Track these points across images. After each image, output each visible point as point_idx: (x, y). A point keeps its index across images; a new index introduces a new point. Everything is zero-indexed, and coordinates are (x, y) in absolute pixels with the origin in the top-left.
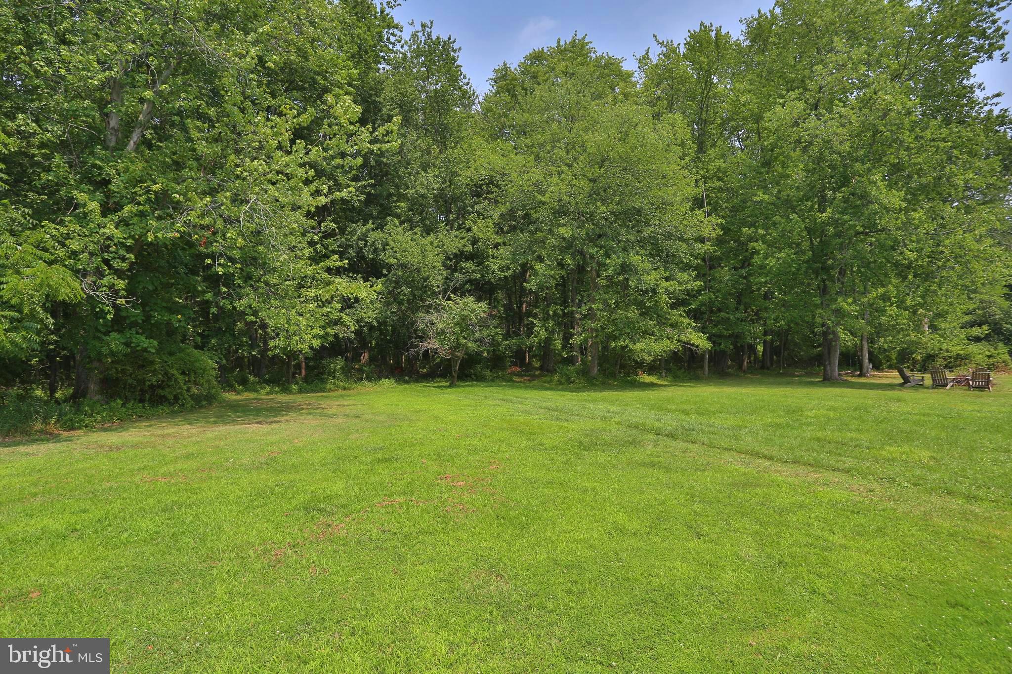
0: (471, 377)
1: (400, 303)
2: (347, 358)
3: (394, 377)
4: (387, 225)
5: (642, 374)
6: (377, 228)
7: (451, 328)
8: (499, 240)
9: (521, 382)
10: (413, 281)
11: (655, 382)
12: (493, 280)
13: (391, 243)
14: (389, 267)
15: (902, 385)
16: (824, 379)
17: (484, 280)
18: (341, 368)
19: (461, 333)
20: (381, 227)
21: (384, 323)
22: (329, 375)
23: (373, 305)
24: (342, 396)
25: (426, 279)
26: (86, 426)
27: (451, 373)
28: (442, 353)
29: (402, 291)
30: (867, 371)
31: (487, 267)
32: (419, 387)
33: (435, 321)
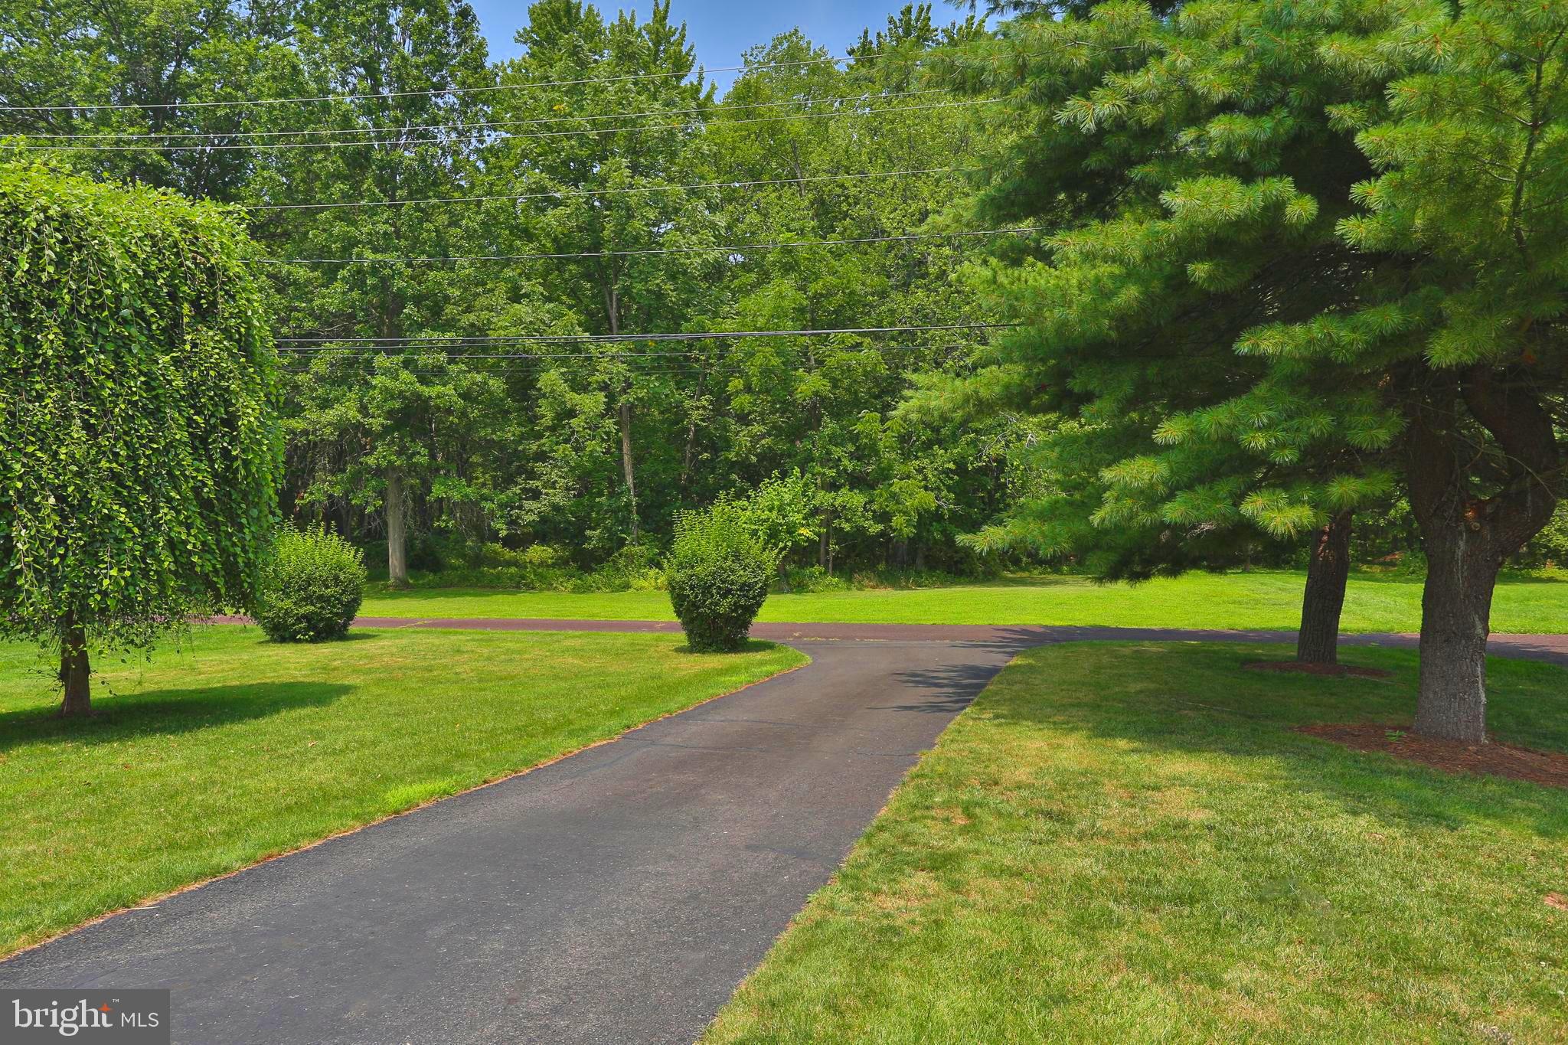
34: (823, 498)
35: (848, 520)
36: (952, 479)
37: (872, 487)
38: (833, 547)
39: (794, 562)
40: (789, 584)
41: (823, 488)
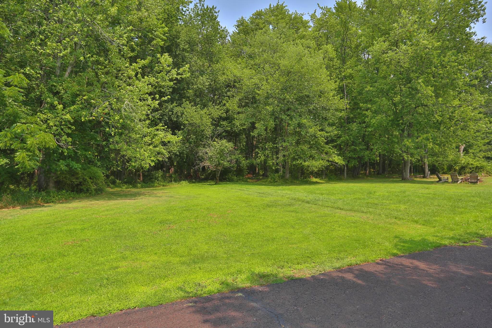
0: (226, 180)
1: (190, 143)
2: (164, 170)
3: (187, 180)
4: (183, 103)
5: (312, 178)
6: (178, 106)
7: (215, 155)
8: (240, 110)
9: (252, 182)
10: (196, 132)
11: (318, 181)
12: (237, 130)
13: (185, 113)
14: (184, 125)
15: (438, 182)
16: (402, 179)
17: (232, 130)
18: (161, 176)
19: (220, 158)
20: (180, 105)
21: (183, 153)
22: (155, 179)
23: (177, 144)
24: (162, 189)
25: (203, 131)
26: (53, 202)
27: (216, 178)
28: (211, 168)
29: (191, 137)
30: (428, 176)
31: (234, 124)
32: (200, 184)
33: (208, 152)
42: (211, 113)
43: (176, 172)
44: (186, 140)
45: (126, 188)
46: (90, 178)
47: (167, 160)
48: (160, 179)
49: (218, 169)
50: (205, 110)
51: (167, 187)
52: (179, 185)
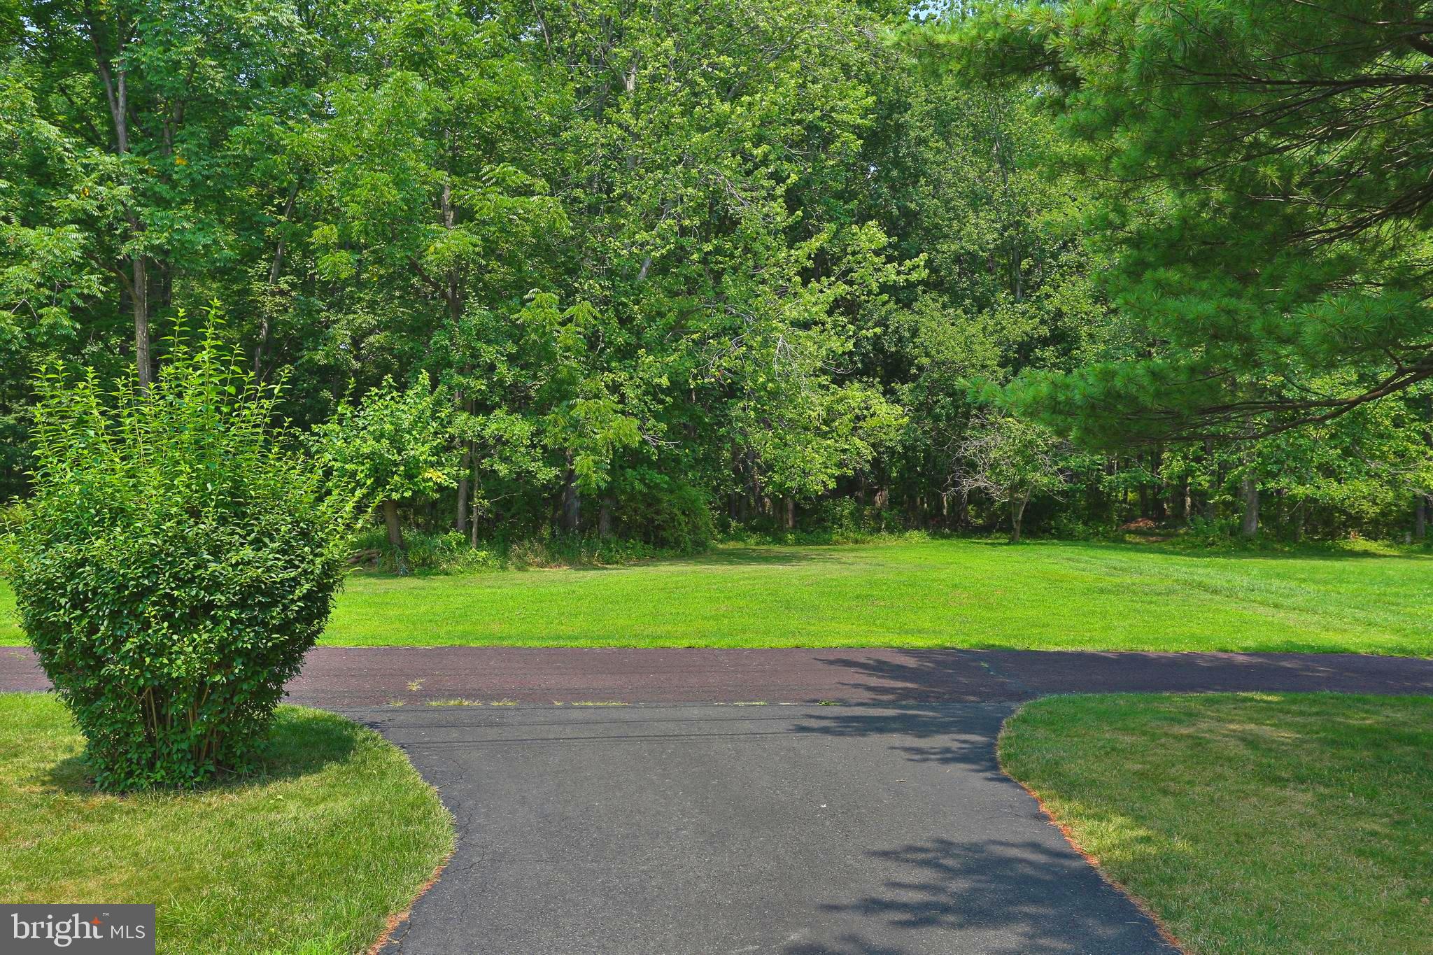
1: (937, 418)
2: (857, 498)
3: (927, 528)
4: (916, 301)
5: (1354, 537)
6: (902, 307)
7: (1009, 457)
10: (955, 387)
11: (1375, 550)
13: (924, 330)
14: (920, 366)
18: (850, 513)
19: (1024, 465)
20: (908, 305)
21: (914, 448)
22: (833, 523)
24: (854, 550)
27: (1011, 525)
28: (996, 495)
29: (937, 401)
32: (962, 543)
33: (986, 446)
34: (467, 424)
35: (505, 460)
36: (662, 402)
37: (542, 409)
38: (480, 502)
39: (418, 526)
40: (407, 561)
41: (463, 409)
42: (1003, 328)
43: (893, 502)
44: (922, 410)
45: (757, 544)
46: (684, 513)
47: (867, 467)
48: (846, 522)
49: (1018, 499)
50: (985, 318)
51: (866, 546)
52: (901, 542)
